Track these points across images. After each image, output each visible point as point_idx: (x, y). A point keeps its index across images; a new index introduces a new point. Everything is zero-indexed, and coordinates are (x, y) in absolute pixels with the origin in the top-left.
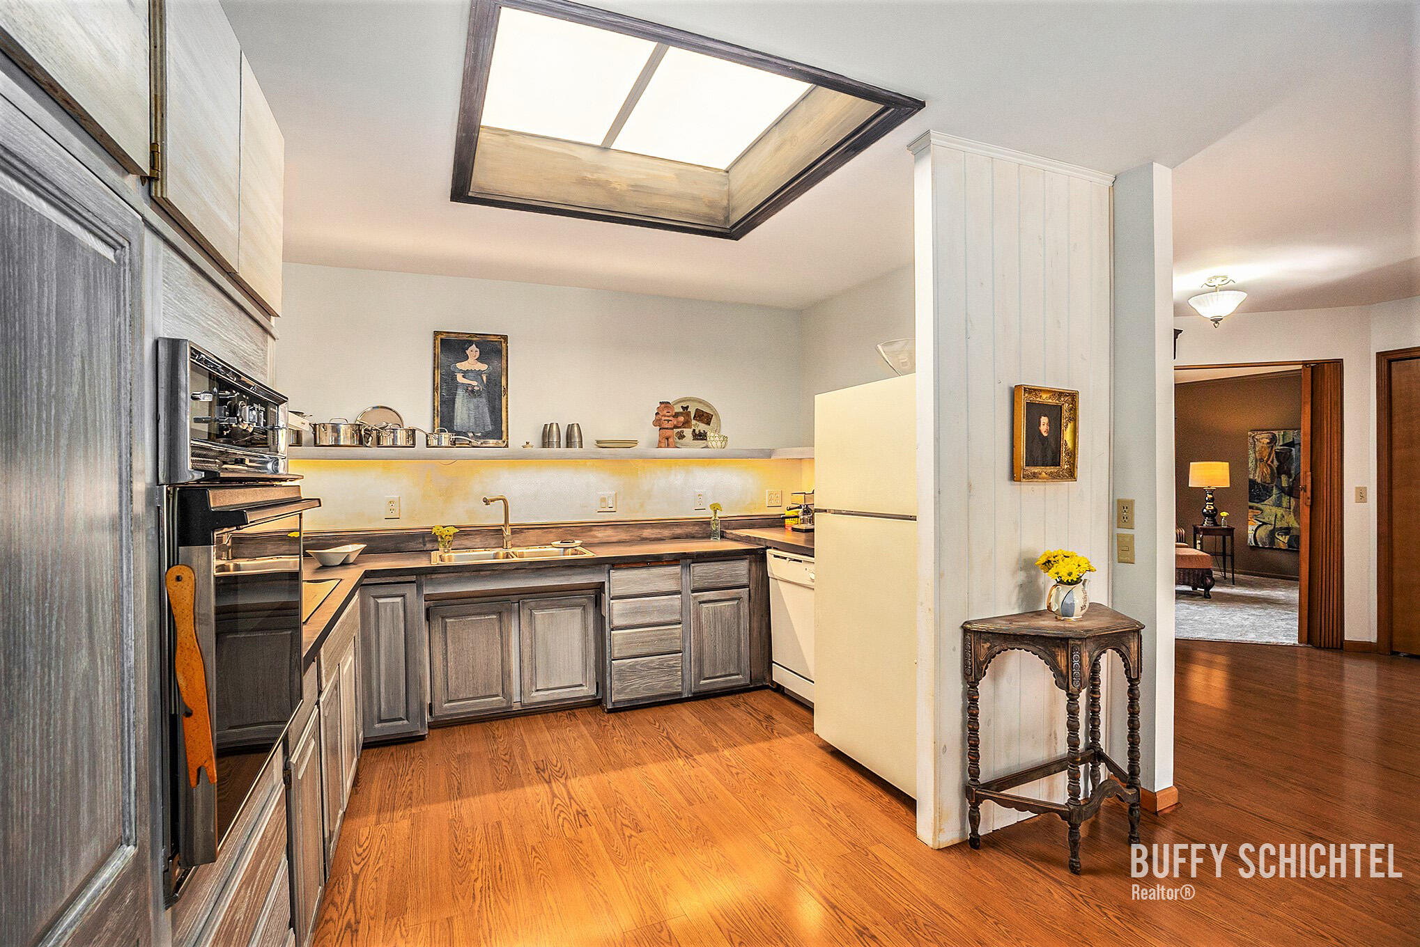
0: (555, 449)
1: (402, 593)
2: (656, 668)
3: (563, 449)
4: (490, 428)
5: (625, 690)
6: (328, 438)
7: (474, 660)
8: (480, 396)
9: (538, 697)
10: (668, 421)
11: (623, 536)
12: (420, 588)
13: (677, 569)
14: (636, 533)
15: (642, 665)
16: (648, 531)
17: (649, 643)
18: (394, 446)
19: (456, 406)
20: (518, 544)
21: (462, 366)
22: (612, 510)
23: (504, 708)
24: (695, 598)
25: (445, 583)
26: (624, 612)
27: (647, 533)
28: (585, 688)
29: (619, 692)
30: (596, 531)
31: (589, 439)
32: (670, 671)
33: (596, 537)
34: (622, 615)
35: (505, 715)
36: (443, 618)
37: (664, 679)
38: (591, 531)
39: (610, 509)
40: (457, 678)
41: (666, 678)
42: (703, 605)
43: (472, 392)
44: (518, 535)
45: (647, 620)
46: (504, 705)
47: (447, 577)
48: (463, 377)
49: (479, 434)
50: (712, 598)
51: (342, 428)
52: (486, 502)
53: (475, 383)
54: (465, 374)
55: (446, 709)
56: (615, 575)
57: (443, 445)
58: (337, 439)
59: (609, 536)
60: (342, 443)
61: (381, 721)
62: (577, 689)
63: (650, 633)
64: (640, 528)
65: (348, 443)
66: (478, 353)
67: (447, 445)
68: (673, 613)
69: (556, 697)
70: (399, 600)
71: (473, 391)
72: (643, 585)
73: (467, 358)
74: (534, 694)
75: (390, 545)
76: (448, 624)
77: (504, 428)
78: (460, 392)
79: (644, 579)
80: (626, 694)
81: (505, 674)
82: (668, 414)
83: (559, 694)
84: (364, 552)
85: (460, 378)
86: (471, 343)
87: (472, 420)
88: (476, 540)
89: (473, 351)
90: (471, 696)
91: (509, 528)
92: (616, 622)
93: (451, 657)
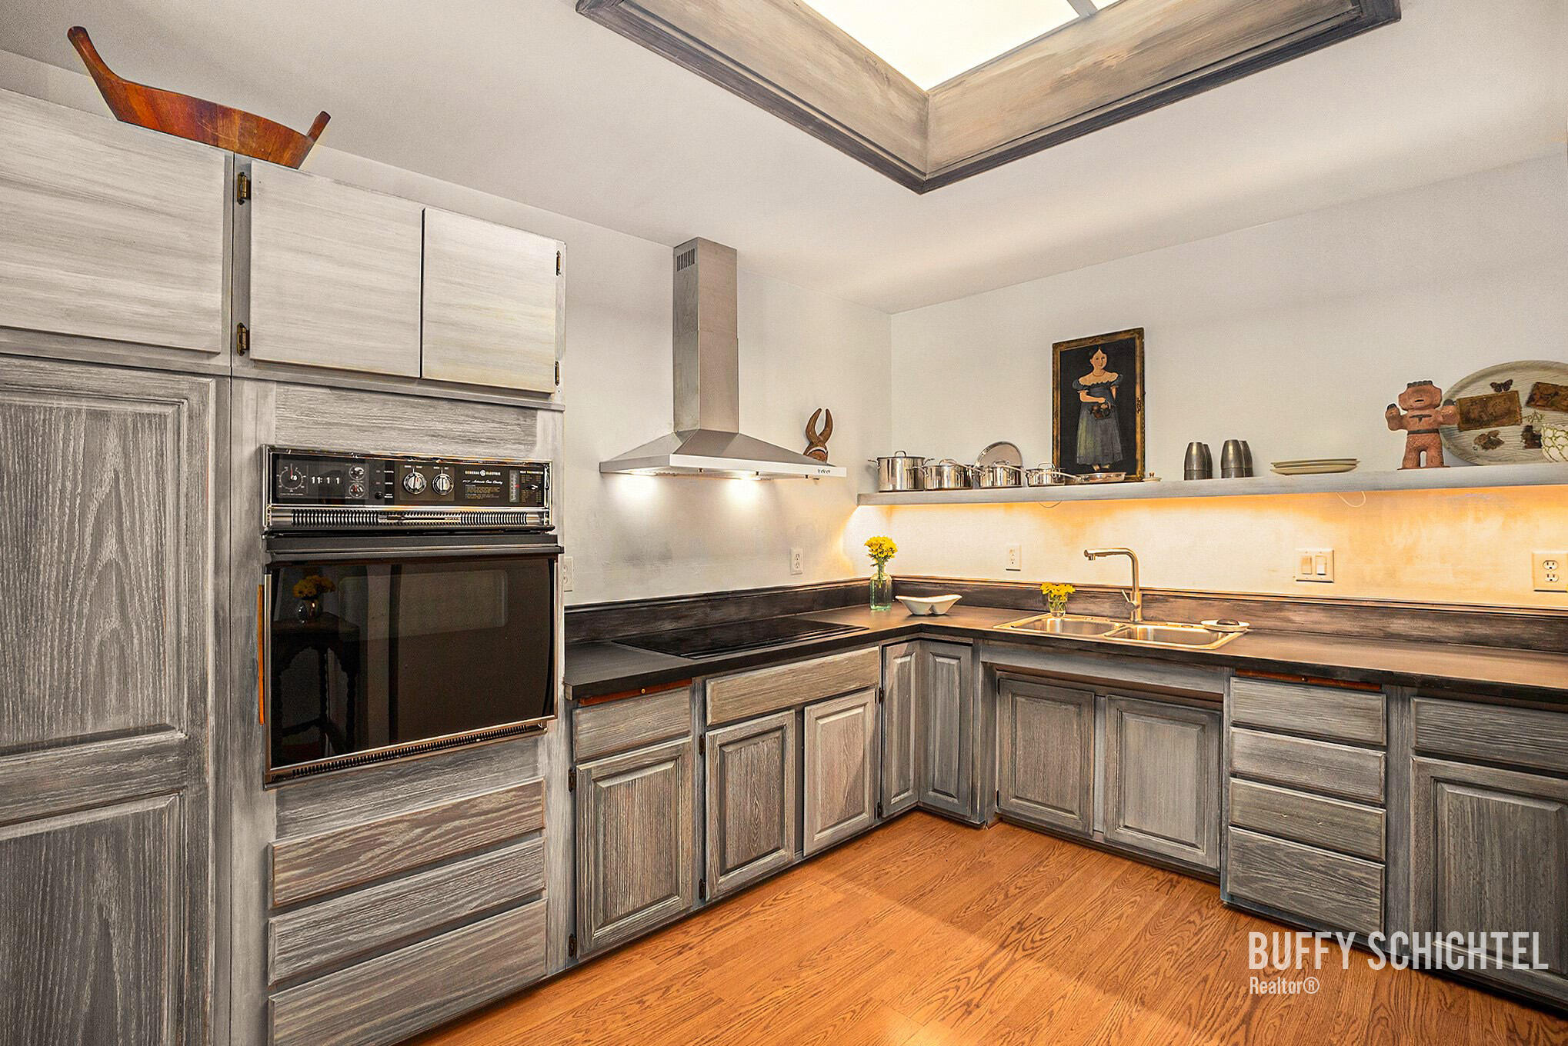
0: (1217, 480)
1: (957, 655)
2: (1318, 871)
3: (1233, 481)
4: (1119, 458)
5: (1252, 882)
6: (931, 482)
7: (1046, 756)
8: (1107, 416)
9: (1127, 837)
10: (1420, 417)
11: (1346, 625)
12: (975, 654)
13: (1377, 701)
14: (1375, 623)
15: (1288, 854)
16: (1403, 621)
17: (1305, 821)
18: (993, 487)
19: (1079, 432)
20: (1161, 617)
21: (1086, 380)
22: (1323, 578)
23: (1077, 832)
24: (1421, 766)
25: (1003, 653)
26: (1256, 752)
27: (1398, 625)
28: (1200, 853)
29: (1238, 881)
30: (1290, 610)
31: (1263, 462)
32: (1353, 889)
33: (1289, 621)
34: (1250, 756)
35: (1081, 841)
36: (1014, 695)
37: (1335, 896)
38: (1280, 610)
39: (1319, 578)
40: (1026, 772)
41: (1341, 897)
42: (1445, 786)
43: (1097, 412)
44: (1160, 605)
45: (1303, 778)
46: (1080, 828)
47: (1004, 646)
48: (1088, 394)
49: (1107, 467)
50: (1471, 778)
51: (946, 470)
52: (1090, 557)
53: (1102, 400)
54: (1090, 390)
55: (1012, 804)
56: (1239, 687)
57: (1045, 483)
58: (940, 483)
59: (1316, 623)
60: (946, 486)
61: (934, 790)
62: (1187, 848)
63: (1309, 804)
64: (1384, 615)
65: (952, 486)
66: (1105, 360)
67: (1049, 482)
68: (1362, 781)
69: (1154, 848)
70: (954, 662)
71: (1099, 411)
72: (1294, 713)
73: (1090, 369)
74: (1122, 831)
75: (1009, 600)
76: (1019, 704)
77: (1138, 456)
78: (1084, 413)
79: (1298, 705)
80: (1255, 890)
81: (1086, 790)
82: (1419, 404)
83: (1157, 844)
84: (958, 603)
85: (1084, 397)
86: (1095, 349)
87: (1099, 449)
88: (1105, 605)
89: (1099, 359)
90: (1040, 800)
91: (1138, 594)
92: (1240, 765)
93: (1020, 743)
